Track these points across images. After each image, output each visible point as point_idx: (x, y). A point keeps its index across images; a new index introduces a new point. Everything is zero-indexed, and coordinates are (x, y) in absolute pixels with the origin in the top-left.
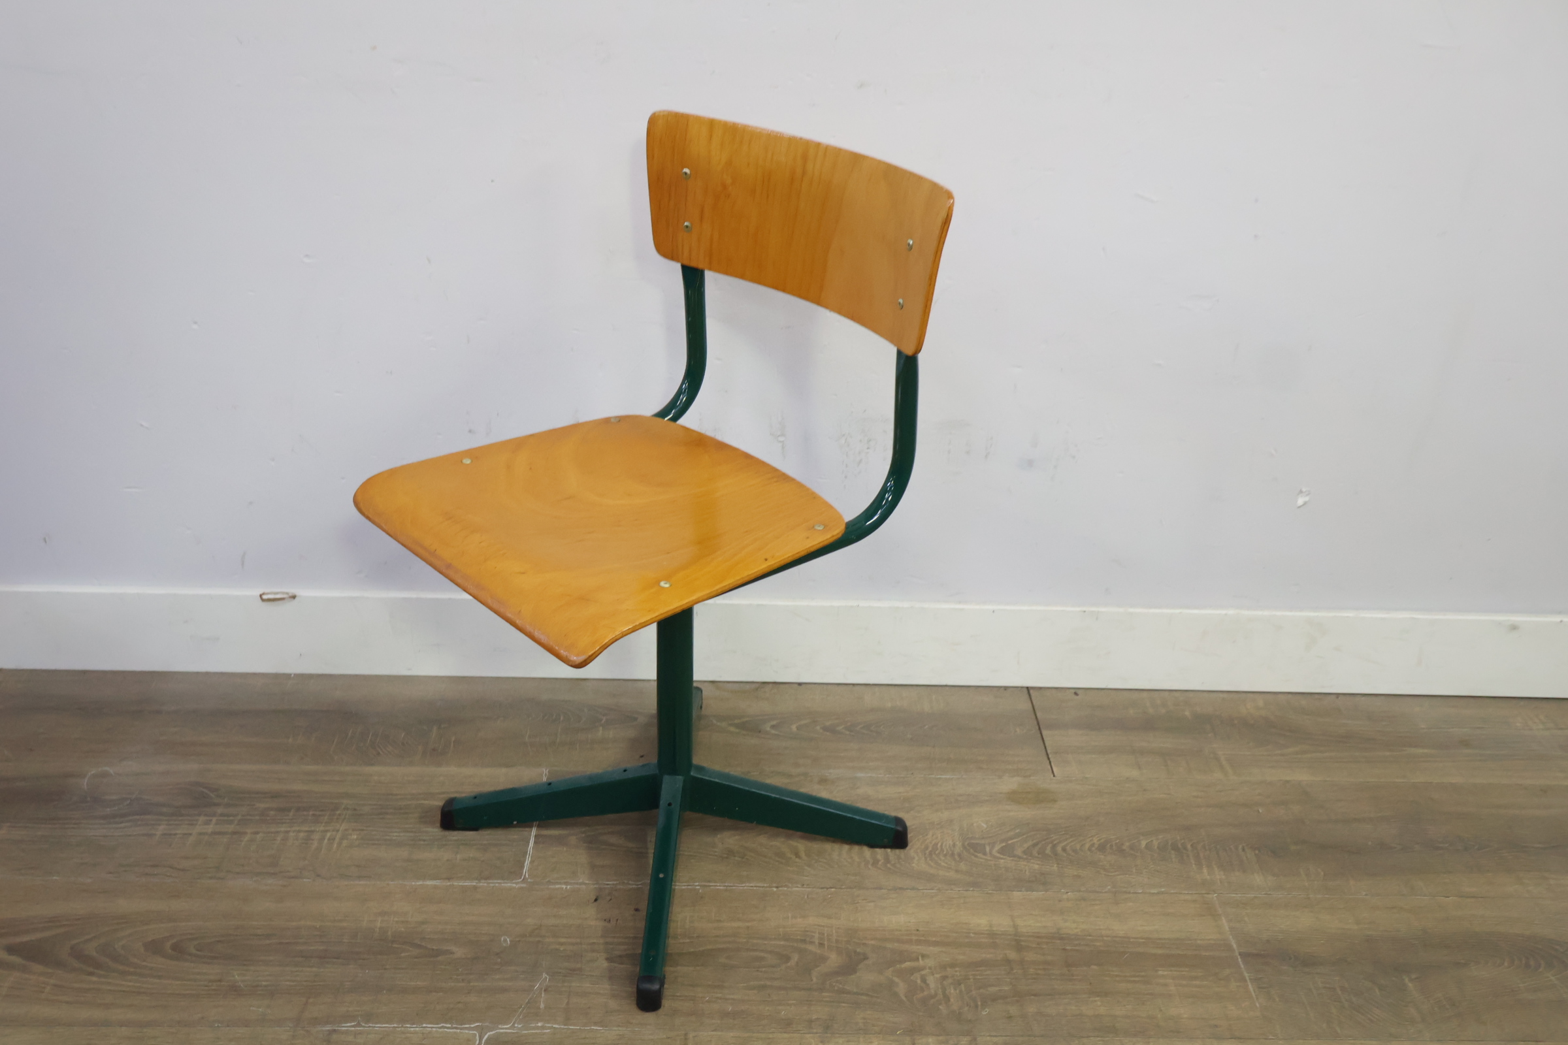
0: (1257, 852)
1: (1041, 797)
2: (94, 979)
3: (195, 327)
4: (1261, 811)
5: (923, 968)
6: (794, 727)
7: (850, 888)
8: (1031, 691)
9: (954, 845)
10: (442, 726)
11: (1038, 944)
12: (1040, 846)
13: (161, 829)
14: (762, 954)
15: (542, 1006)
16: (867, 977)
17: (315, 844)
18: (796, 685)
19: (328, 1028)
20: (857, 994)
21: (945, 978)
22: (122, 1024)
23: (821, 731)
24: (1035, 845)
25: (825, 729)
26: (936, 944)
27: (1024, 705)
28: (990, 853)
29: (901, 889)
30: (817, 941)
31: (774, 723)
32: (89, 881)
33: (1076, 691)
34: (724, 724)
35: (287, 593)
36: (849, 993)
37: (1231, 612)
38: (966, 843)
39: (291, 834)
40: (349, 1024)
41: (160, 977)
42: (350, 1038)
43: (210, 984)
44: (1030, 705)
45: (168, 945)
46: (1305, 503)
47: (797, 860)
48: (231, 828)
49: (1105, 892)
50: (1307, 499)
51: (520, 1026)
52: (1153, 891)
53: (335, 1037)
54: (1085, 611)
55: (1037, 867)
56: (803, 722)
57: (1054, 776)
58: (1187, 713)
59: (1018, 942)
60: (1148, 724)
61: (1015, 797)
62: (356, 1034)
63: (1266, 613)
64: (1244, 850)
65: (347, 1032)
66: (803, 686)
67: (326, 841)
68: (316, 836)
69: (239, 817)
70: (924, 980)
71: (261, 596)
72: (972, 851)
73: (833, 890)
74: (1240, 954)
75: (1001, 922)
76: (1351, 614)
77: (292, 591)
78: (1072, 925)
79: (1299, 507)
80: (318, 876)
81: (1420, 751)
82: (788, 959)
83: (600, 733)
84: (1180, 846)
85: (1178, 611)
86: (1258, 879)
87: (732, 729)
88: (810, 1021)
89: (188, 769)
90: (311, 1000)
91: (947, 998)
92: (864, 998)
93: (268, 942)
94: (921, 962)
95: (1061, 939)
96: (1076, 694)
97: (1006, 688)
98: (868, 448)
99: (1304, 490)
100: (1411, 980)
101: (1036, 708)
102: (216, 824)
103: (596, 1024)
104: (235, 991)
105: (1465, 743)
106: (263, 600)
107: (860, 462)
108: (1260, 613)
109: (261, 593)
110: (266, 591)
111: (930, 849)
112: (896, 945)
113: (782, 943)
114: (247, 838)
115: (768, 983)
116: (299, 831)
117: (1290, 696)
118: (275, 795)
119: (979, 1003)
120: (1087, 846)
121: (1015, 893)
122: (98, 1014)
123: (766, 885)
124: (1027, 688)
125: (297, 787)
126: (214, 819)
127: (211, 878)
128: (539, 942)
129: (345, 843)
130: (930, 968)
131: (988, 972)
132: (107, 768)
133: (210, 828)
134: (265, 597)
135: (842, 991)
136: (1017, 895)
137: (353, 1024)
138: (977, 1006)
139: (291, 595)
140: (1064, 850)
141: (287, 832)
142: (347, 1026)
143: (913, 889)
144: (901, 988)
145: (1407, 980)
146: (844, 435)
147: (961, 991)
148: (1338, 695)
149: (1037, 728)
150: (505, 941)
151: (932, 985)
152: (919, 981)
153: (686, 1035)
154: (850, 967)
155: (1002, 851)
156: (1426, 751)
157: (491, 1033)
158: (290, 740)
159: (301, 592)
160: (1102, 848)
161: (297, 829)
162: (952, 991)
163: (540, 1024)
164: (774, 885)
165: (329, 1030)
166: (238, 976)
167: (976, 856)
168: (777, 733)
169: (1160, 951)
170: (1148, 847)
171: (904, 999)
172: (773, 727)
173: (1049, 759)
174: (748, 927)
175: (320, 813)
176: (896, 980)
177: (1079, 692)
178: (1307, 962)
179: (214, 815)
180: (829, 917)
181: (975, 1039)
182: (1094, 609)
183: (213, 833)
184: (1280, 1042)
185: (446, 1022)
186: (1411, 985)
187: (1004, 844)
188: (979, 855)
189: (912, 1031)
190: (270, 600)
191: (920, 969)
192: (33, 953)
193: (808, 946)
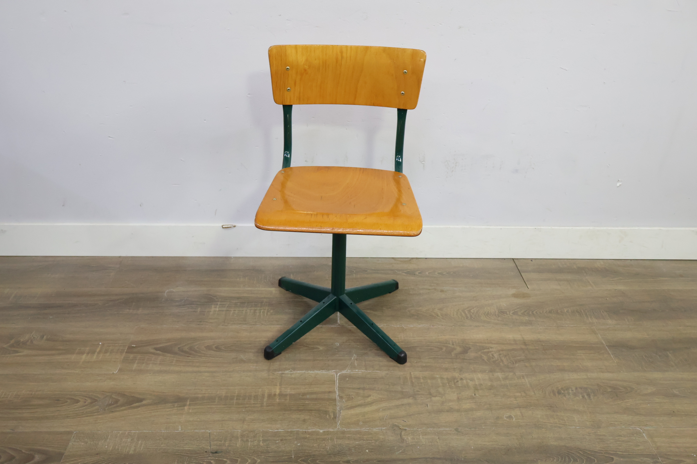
0: (608, 313)
1: (524, 296)
2: (190, 358)
3: (205, 122)
4: (607, 299)
5: (492, 351)
6: (427, 273)
7: (460, 326)
8: (514, 260)
9: (495, 312)
10: (294, 274)
11: (532, 343)
12: (527, 311)
13: (199, 310)
14: (432, 348)
15: (356, 365)
16: (472, 354)
17: (258, 314)
18: (425, 259)
19: (280, 372)
20: (470, 360)
21: (500, 354)
22: (205, 372)
23: (437, 274)
24: (525, 311)
25: (439, 273)
26: (495, 344)
27: (512, 264)
28: (509, 314)
29: (478, 326)
30: (451, 343)
31: (419, 272)
32: (177, 327)
33: (532, 260)
34: (400, 272)
35: (232, 225)
36: (466, 359)
37: (591, 228)
38: (500, 311)
39: (248, 311)
40: (287, 371)
41: (214, 357)
42: (289, 375)
43: (233, 359)
44: (515, 264)
45: (214, 347)
46: (620, 185)
47: (438, 317)
48: (225, 309)
49: (554, 326)
50: (621, 183)
51: (350, 371)
52: (571, 326)
53: (284, 375)
54: (536, 228)
55: (527, 318)
56: (430, 271)
57: (528, 288)
58: (575, 267)
59: (525, 343)
60: (560, 271)
61: (515, 296)
62: (291, 374)
63: (605, 228)
64: (603, 312)
65: (288, 374)
66: (427, 259)
67: (262, 313)
68: (257, 311)
69: (227, 305)
70: (493, 355)
71: (222, 226)
72: (502, 313)
73: (453, 327)
74: (607, 346)
75: (517, 336)
76: (637, 228)
77: (234, 224)
78: (543, 337)
79: (618, 187)
80: (262, 324)
81: (664, 279)
82: (441, 349)
83: (354, 276)
84: (579, 311)
85: (571, 228)
86: (610, 321)
87: (404, 274)
88: (454, 368)
89: (203, 290)
90: (271, 364)
91: (502, 361)
92: (472, 361)
93: (250, 346)
94: (491, 350)
95: (540, 341)
96: (532, 261)
97: (504, 259)
98: (456, 166)
99: (619, 180)
100: (670, 353)
101: (517, 265)
102: (219, 308)
103: (377, 370)
104: (242, 361)
105: (681, 276)
106: (223, 228)
107: (453, 171)
108: (602, 228)
109: (222, 225)
110: (224, 224)
111: (487, 313)
112: (480, 344)
113: (439, 344)
114: (232, 312)
115: (436, 357)
116: (251, 310)
117: (613, 260)
118: (238, 298)
119: (514, 362)
120: (545, 312)
121: (521, 327)
122: (195, 369)
123: (428, 325)
124: (513, 259)
125: (245, 295)
126: (218, 306)
127: (223, 325)
128: (350, 344)
129: (269, 313)
130: (494, 351)
131: (516, 352)
132: (172, 290)
133: (217, 310)
134: (224, 226)
135: (464, 359)
136: (521, 328)
137: (289, 371)
138: (513, 363)
139: (234, 225)
140: (536, 313)
141: (247, 310)
142: (287, 372)
143: (483, 326)
144: (485, 358)
145: (668, 353)
146: (447, 161)
147: (507, 359)
148: (631, 260)
149: (519, 272)
150: (337, 344)
151: (496, 357)
152: (491, 356)
153: (410, 373)
154: (465, 350)
155: (513, 314)
156: (666, 278)
157: (340, 373)
158: (238, 279)
159: (238, 225)
160: (550, 312)
161: (250, 309)
162: (503, 358)
163: (357, 370)
165: (281, 373)
166: (242, 356)
167: (504, 315)
168: (421, 275)
169: (577, 345)
170: (567, 311)
171: (487, 361)
173: (525, 283)
174: (425, 339)
175: (257, 304)
176: (482, 355)
177: (533, 260)
178: (632, 348)
179: (217, 305)
180: (454, 336)
181: (515, 373)
182: (539, 227)
183: (219, 311)
184: (625, 373)
185: (323, 370)
186: (670, 355)
187: (514, 311)
188: (505, 315)
189: (492, 371)
190: (225, 228)
191: (490, 352)
192: (165, 350)
193: (448, 345)
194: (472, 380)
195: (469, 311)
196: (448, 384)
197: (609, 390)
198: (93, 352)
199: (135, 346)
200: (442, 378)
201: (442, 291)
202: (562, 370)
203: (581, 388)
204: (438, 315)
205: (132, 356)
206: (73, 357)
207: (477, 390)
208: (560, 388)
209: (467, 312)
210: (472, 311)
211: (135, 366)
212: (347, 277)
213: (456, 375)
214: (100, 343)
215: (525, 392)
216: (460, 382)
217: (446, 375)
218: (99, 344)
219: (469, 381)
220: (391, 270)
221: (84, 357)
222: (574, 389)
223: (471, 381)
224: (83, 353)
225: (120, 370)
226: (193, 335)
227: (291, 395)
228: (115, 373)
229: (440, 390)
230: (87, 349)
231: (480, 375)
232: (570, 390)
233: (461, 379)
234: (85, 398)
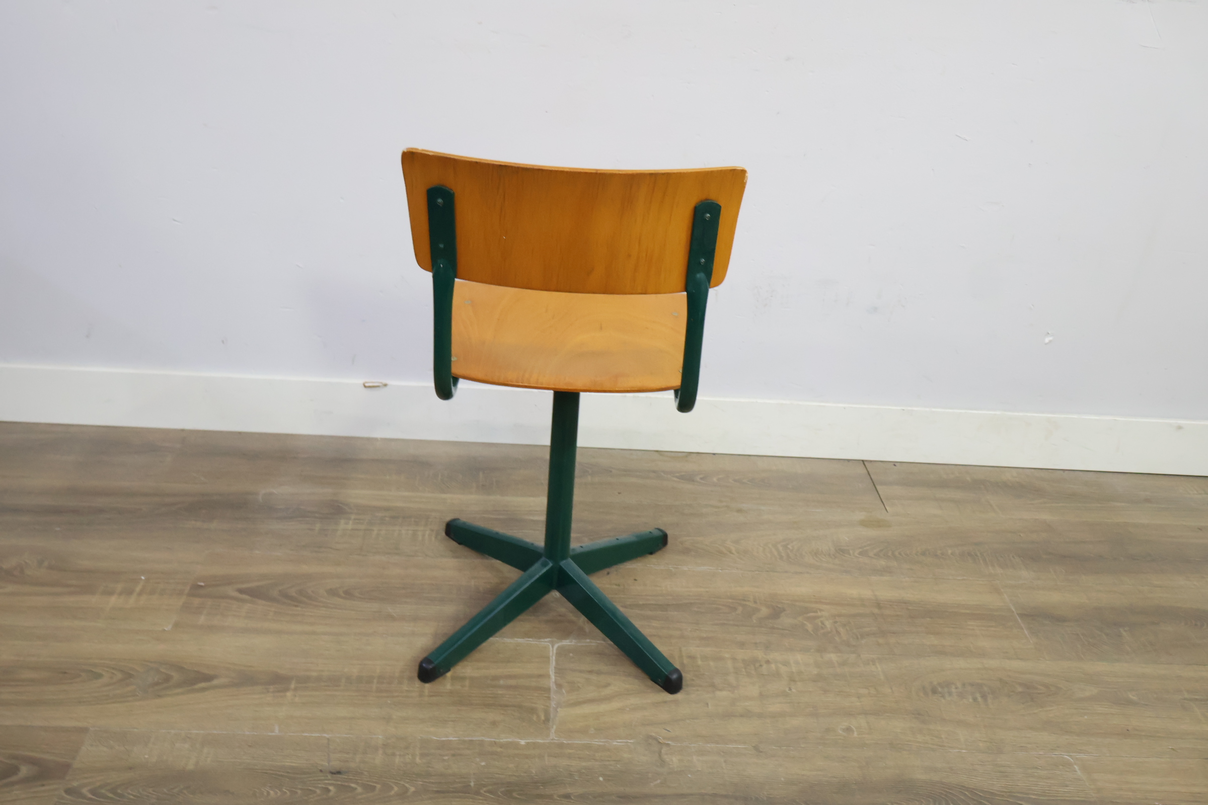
0: (1022, 558)
1: (879, 524)
2: (299, 609)
4: (1022, 535)
5: (822, 617)
6: (715, 480)
7: (768, 571)
8: (866, 463)
9: (830, 550)
10: (486, 472)
11: (891, 605)
12: (884, 551)
13: (318, 526)
14: (719, 606)
15: (587, 631)
16: (786, 620)
17: (420, 538)
18: (712, 455)
20: (783, 629)
21: (836, 622)
22: (324, 634)
23: (733, 482)
24: (881, 551)
25: (735, 481)
26: (827, 603)
27: (861, 470)
28: (853, 554)
29: (801, 573)
30: (752, 600)
31: (701, 476)
32: (279, 554)
33: (895, 464)
34: (669, 476)
35: (381, 383)
36: (777, 629)
37: (998, 413)
38: (837, 549)
39: (403, 531)
41: (341, 609)
43: (374, 613)
44: (866, 472)
45: (341, 591)
46: (1050, 341)
47: (731, 555)
48: (362, 527)
49: (929, 578)
50: (1051, 338)
51: (576, 641)
52: (959, 578)
54: (904, 410)
55: (884, 563)
56: (720, 476)
57: (887, 512)
58: (968, 479)
59: (879, 605)
60: (943, 484)
61: (864, 523)
63: (1021, 414)
64: (1013, 557)
66: (717, 455)
67: (427, 536)
68: (420, 533)
69: (367, 521)
70: (822, 623)
71: (364, 384)
72: (841, 553)
73: (757, 572)
74: (1018, 614)
75: (867, 593)
76: (1075, 416)
77: (384, 382)
78: (909, 595)
79: (1046, 344)
80: (427, 555)
81: (1119, 504)
82: (735, 609)
83: (589, 479)
84: (973, 554)
85: (963, 411)
86: (1024, 573)
87: (675, 479)
88: (756, 643)
89: (326, 492)
91: (838, 633)
92: (787, 632)
93: (404, 591)
94: (819, 614)
95: (905, 603)
96: (895, 465)
97: (849, 460)
98: (772, 297)
99: (1049, 332)
100: (1125, 631)
101: (870, 472)
104: (391, 618)
105: (1147, 500)
106: (365, 387)
107: (766, 305)
108: (1016, 414)
109: (364, 382)
110: (367, 380)
111: (815, 551)
112: (802, 604)
113: (730, 601)
114: (375, 532)
115: (725, 622)
116: (408, 530)
117: (1033, 470)
118: (387, 509)
119: (859, 636)
120: (914, 552)
122: (307, 628)
123: (714, 568)
124: (863, 461)
125: (399, 504)
126: (351, 522)
127: (358, 555)
130: (825, 617)
131: (862, 620)
132: (272, 490)
133: (350, 527)
134: (367, 385)
135: (773, 628)
136: (874, 578)
138: (858, 638)
139: (384, 384)
140: (900, 554)
141: (401, 530)
143: (808, 573)
144: (809, 627)
145: (1121, 630)
146: (757, 287)
147: (847, 630)
148: (1064, 470)
149: (872, 484)
151: (828, 626)
152: (820, 624)
153: (680, 648)
154: (776, 612)
155: (860, 553)
156: (1123, 504)
157: (559, 645)
158: (388, 477)
159: (392, 382)
160: (923, 554)
161: (407, 528)
162: (841, 630)
163: (588, 640)
164: (720, 568)
166: (390, 609)
167: (844, 556)
168: (704, 482)
169: (968, 611)
171: (812, 633)
172: (701, 479)
173: (882, 502)
174: (707, 592)
175: (418, 520)
176: (805, 622)
177: (897, 464)
178: (1059, 620)
179: (350, 519)
180: (758, 587)
181: (860, 656)
182: (910, 408)
183: (352, 529)
184: (1047, 662)
185: (529, 638)
186: (1124, 633)
187: (861, 550)
188: (846, 555)
189: (821, 650)
190: (370, 387)
191: (818, 617)
192: (256, 594)
193: (747, 603)
194: (786, 663)
195: (785, 547)
196: (744, 670)
197: (1020, 689)
198: (129, 592)
199: (202, 584)
200: (734, 659)
201: (739, 511)
202: (941, 652)
203: (972, 685)
204: (731, 552)
205: (196, 601)
206: (94, 600)
207: (794, 681)
208: (935, 683)
209: (781, 548)
210: (789, 546)
211: (202, 620)
212: (577, 481)
213: (759, 654)
214: (143, 578)
215: (875, 689)
216: (765, 666)
217: (741, 654)
218: (141, 579)
219: (780, 666)
220: (654, 472)
221: (113, 600)
222: (959, 685)
223: (784, 665)
224: (110, 593)
225: (177, 625)
226: (305, 569)
227: (472, 679)
228: (166, 629)
229: (731, 679)
230: (119, 587)
231: (799, 657)
232: (953, 687)
233: (768, 662)
234: (113, 671)
